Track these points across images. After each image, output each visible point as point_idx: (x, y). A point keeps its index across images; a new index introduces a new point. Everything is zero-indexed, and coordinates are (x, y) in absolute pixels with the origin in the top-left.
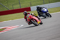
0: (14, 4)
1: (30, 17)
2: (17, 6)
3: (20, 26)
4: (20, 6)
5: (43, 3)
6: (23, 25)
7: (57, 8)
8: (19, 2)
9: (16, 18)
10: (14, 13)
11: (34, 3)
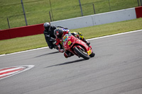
0: (10, 17)
1: (72, 40)
2: (18, 20)
3: (27, 67)
4: (26, 20)
5: (79, 14)
6: (32, 66)
7: (112, 24)
8: (24, 11)
9: (16, 49)
10: (10, 38)
11: (58, 14)
